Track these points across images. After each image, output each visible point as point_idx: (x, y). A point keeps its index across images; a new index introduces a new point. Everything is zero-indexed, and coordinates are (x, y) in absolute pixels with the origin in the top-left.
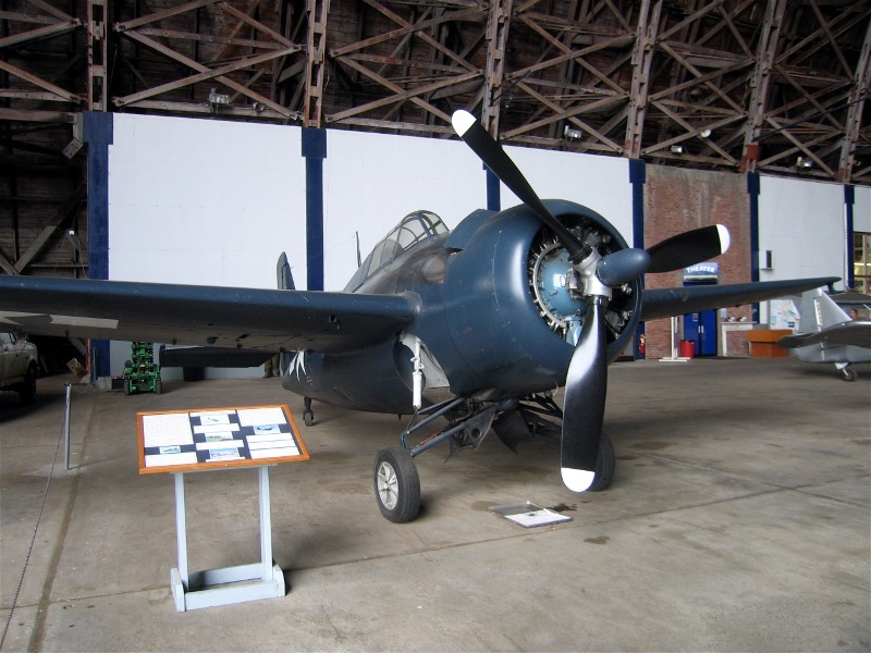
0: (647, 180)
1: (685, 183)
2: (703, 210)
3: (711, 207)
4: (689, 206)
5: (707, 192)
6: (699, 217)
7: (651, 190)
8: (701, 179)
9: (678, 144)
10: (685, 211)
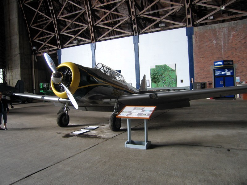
0: (194, 33)
1: (214, 30)
2: (225, 38)
3: (229, 37)
4: (217, 39)
5: (226, 31)
6: (222, 42)
7: (196, 37)
8: (223, 26)
9: (211, 16)
10: (214, 41)
